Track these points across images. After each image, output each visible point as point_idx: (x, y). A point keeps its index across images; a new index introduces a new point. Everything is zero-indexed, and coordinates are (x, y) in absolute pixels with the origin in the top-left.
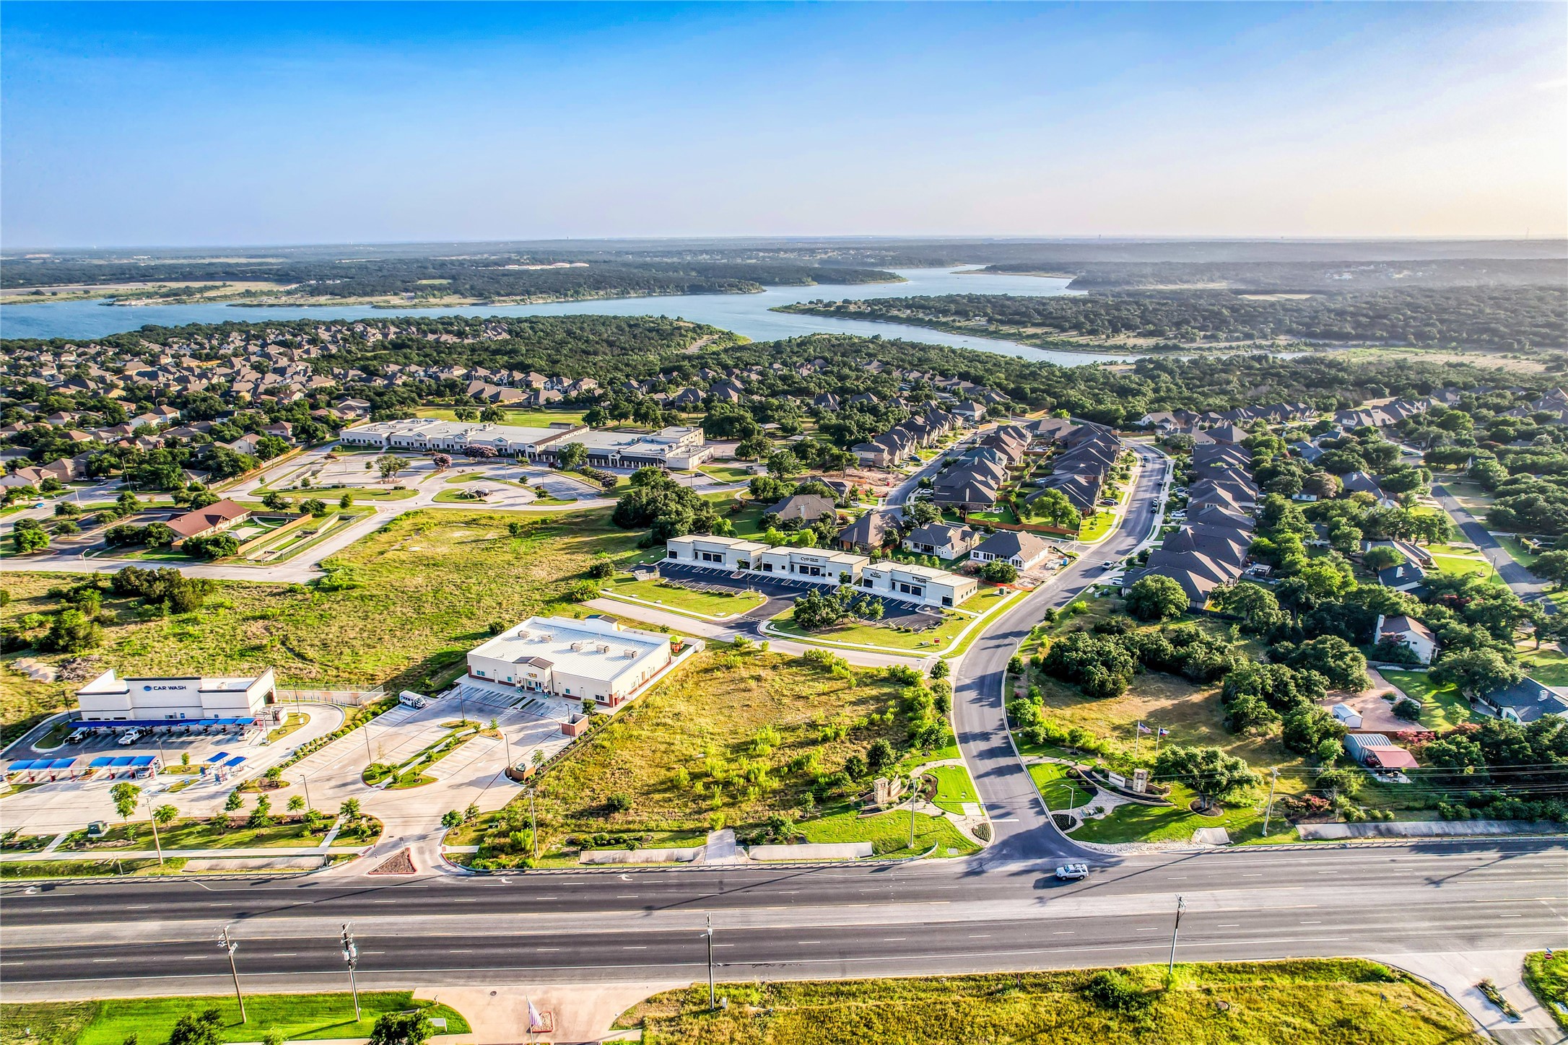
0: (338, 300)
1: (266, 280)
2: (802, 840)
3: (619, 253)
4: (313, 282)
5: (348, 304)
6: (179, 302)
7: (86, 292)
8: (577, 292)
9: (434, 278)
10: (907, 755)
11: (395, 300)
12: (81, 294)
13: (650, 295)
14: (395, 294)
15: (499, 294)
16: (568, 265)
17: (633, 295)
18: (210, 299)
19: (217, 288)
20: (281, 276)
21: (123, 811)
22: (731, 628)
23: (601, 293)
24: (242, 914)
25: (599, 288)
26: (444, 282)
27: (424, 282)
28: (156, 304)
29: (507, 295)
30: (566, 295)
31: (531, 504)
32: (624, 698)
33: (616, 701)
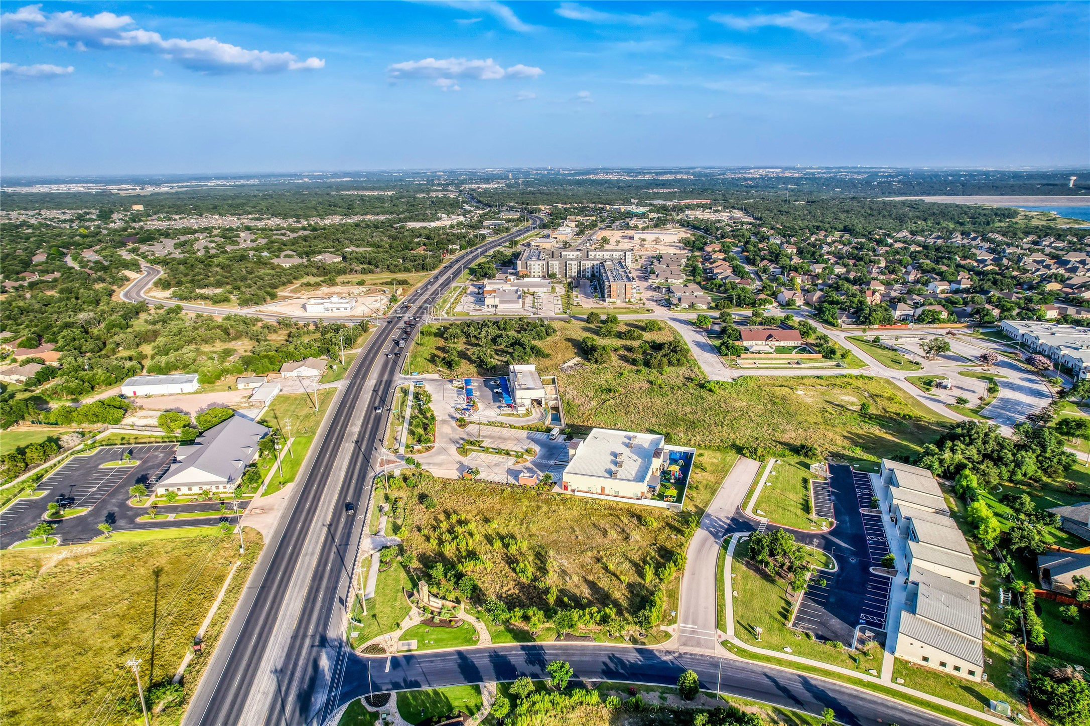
22: (733, 519)
31: (948, 406)
32: (573, 491)
33: (566, 488)
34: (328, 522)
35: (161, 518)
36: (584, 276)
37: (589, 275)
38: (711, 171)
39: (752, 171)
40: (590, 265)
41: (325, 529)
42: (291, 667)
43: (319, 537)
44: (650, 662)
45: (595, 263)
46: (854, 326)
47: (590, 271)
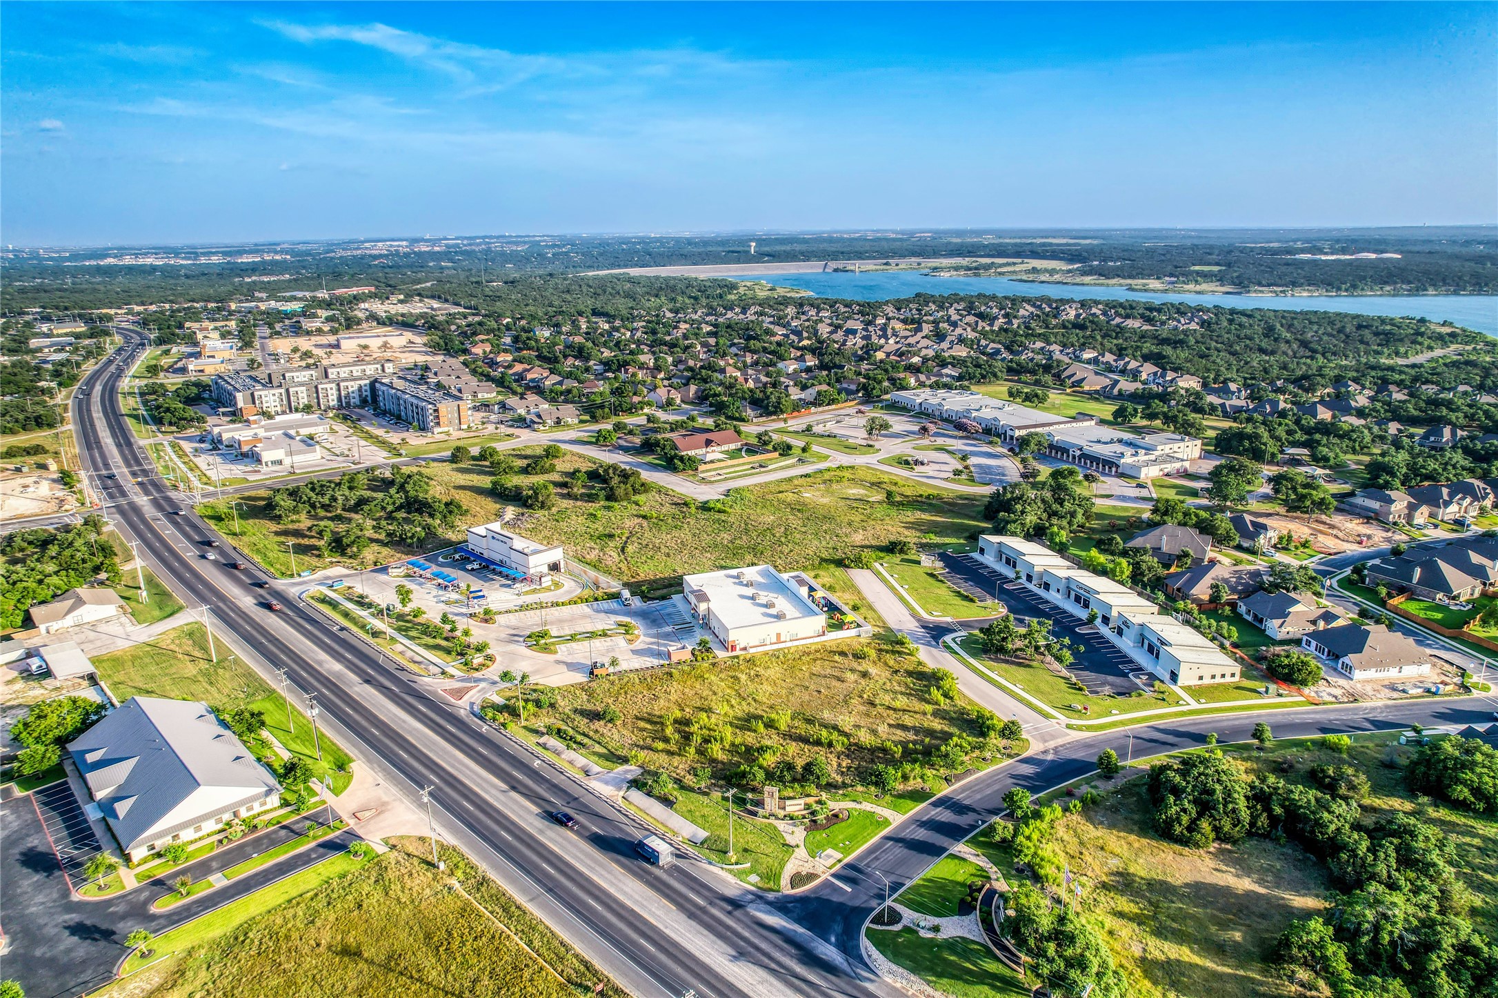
0: (1102, 280)
1: (1061, 259)
2: (667, 802)
3: (1467, 243)
4: (1096, 263)
5: (1108, 285)
6: (976, 275)
7: (919, 264)
8: (1354, 287)
9: (1209, 264)
10: (860, 788)
11: (1154, 284)
12: (915, 266)
13: (1456, 293)
14: (1158, 278)
15: (1260, 284)
16: (1373, 256)
17: (1431, 291)
18: (1000, 274)
19: (1014, 264)
20: (1071, 256)
21: (403, 602)
22: (923, 627)
23: (1388, 288)
24: (368, 681)
25: (1386, 283)
26: (1216, 268)
27: (1197, 268)
28: (960, 276)
29: (1269, 285)
30: (1339, 289)
31: (946, 479)
32: (745, 649)
33: (733, 648)
34: (504, 786)
35: (201, 890)
36: (348, 404)
37: (357, 401)
38: (309, 247)
39: (367, 245)
40: (356, 388)
41: (513, 794)
42: (742, 943)
43: (522, 807)
44: (1044, 766)
45: (362, 383)
46: (764, 419)
47: (356, 395)
